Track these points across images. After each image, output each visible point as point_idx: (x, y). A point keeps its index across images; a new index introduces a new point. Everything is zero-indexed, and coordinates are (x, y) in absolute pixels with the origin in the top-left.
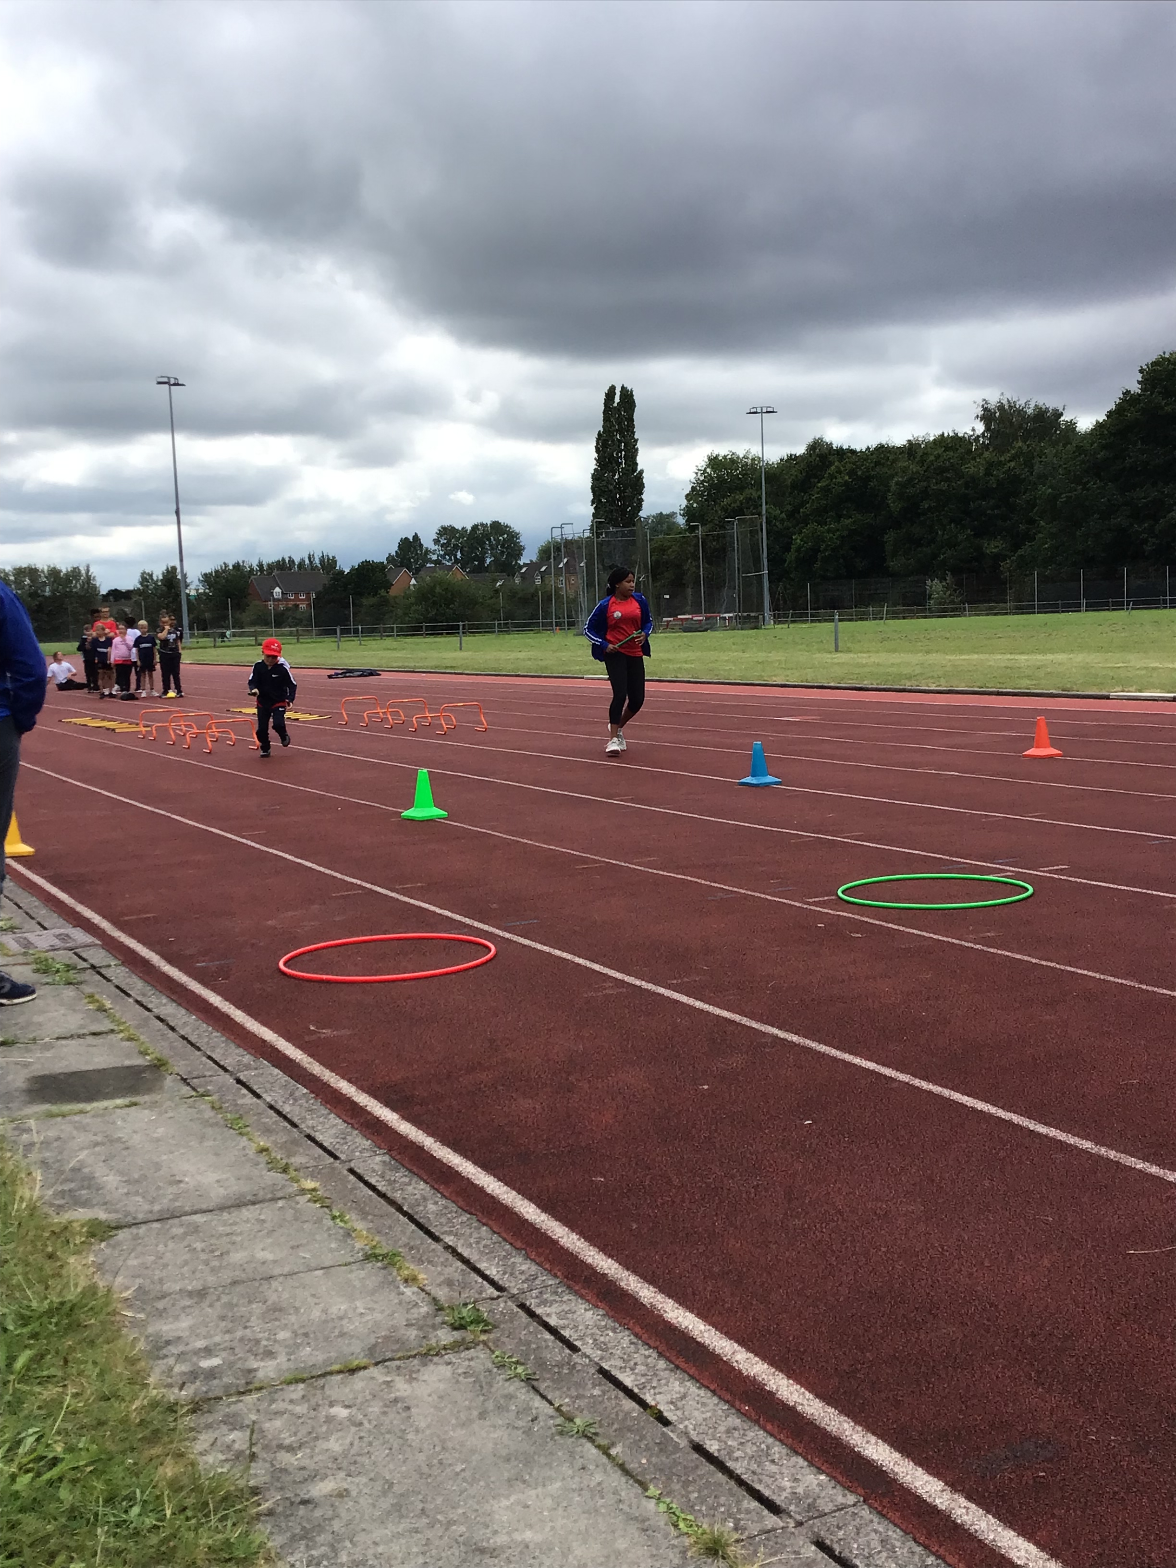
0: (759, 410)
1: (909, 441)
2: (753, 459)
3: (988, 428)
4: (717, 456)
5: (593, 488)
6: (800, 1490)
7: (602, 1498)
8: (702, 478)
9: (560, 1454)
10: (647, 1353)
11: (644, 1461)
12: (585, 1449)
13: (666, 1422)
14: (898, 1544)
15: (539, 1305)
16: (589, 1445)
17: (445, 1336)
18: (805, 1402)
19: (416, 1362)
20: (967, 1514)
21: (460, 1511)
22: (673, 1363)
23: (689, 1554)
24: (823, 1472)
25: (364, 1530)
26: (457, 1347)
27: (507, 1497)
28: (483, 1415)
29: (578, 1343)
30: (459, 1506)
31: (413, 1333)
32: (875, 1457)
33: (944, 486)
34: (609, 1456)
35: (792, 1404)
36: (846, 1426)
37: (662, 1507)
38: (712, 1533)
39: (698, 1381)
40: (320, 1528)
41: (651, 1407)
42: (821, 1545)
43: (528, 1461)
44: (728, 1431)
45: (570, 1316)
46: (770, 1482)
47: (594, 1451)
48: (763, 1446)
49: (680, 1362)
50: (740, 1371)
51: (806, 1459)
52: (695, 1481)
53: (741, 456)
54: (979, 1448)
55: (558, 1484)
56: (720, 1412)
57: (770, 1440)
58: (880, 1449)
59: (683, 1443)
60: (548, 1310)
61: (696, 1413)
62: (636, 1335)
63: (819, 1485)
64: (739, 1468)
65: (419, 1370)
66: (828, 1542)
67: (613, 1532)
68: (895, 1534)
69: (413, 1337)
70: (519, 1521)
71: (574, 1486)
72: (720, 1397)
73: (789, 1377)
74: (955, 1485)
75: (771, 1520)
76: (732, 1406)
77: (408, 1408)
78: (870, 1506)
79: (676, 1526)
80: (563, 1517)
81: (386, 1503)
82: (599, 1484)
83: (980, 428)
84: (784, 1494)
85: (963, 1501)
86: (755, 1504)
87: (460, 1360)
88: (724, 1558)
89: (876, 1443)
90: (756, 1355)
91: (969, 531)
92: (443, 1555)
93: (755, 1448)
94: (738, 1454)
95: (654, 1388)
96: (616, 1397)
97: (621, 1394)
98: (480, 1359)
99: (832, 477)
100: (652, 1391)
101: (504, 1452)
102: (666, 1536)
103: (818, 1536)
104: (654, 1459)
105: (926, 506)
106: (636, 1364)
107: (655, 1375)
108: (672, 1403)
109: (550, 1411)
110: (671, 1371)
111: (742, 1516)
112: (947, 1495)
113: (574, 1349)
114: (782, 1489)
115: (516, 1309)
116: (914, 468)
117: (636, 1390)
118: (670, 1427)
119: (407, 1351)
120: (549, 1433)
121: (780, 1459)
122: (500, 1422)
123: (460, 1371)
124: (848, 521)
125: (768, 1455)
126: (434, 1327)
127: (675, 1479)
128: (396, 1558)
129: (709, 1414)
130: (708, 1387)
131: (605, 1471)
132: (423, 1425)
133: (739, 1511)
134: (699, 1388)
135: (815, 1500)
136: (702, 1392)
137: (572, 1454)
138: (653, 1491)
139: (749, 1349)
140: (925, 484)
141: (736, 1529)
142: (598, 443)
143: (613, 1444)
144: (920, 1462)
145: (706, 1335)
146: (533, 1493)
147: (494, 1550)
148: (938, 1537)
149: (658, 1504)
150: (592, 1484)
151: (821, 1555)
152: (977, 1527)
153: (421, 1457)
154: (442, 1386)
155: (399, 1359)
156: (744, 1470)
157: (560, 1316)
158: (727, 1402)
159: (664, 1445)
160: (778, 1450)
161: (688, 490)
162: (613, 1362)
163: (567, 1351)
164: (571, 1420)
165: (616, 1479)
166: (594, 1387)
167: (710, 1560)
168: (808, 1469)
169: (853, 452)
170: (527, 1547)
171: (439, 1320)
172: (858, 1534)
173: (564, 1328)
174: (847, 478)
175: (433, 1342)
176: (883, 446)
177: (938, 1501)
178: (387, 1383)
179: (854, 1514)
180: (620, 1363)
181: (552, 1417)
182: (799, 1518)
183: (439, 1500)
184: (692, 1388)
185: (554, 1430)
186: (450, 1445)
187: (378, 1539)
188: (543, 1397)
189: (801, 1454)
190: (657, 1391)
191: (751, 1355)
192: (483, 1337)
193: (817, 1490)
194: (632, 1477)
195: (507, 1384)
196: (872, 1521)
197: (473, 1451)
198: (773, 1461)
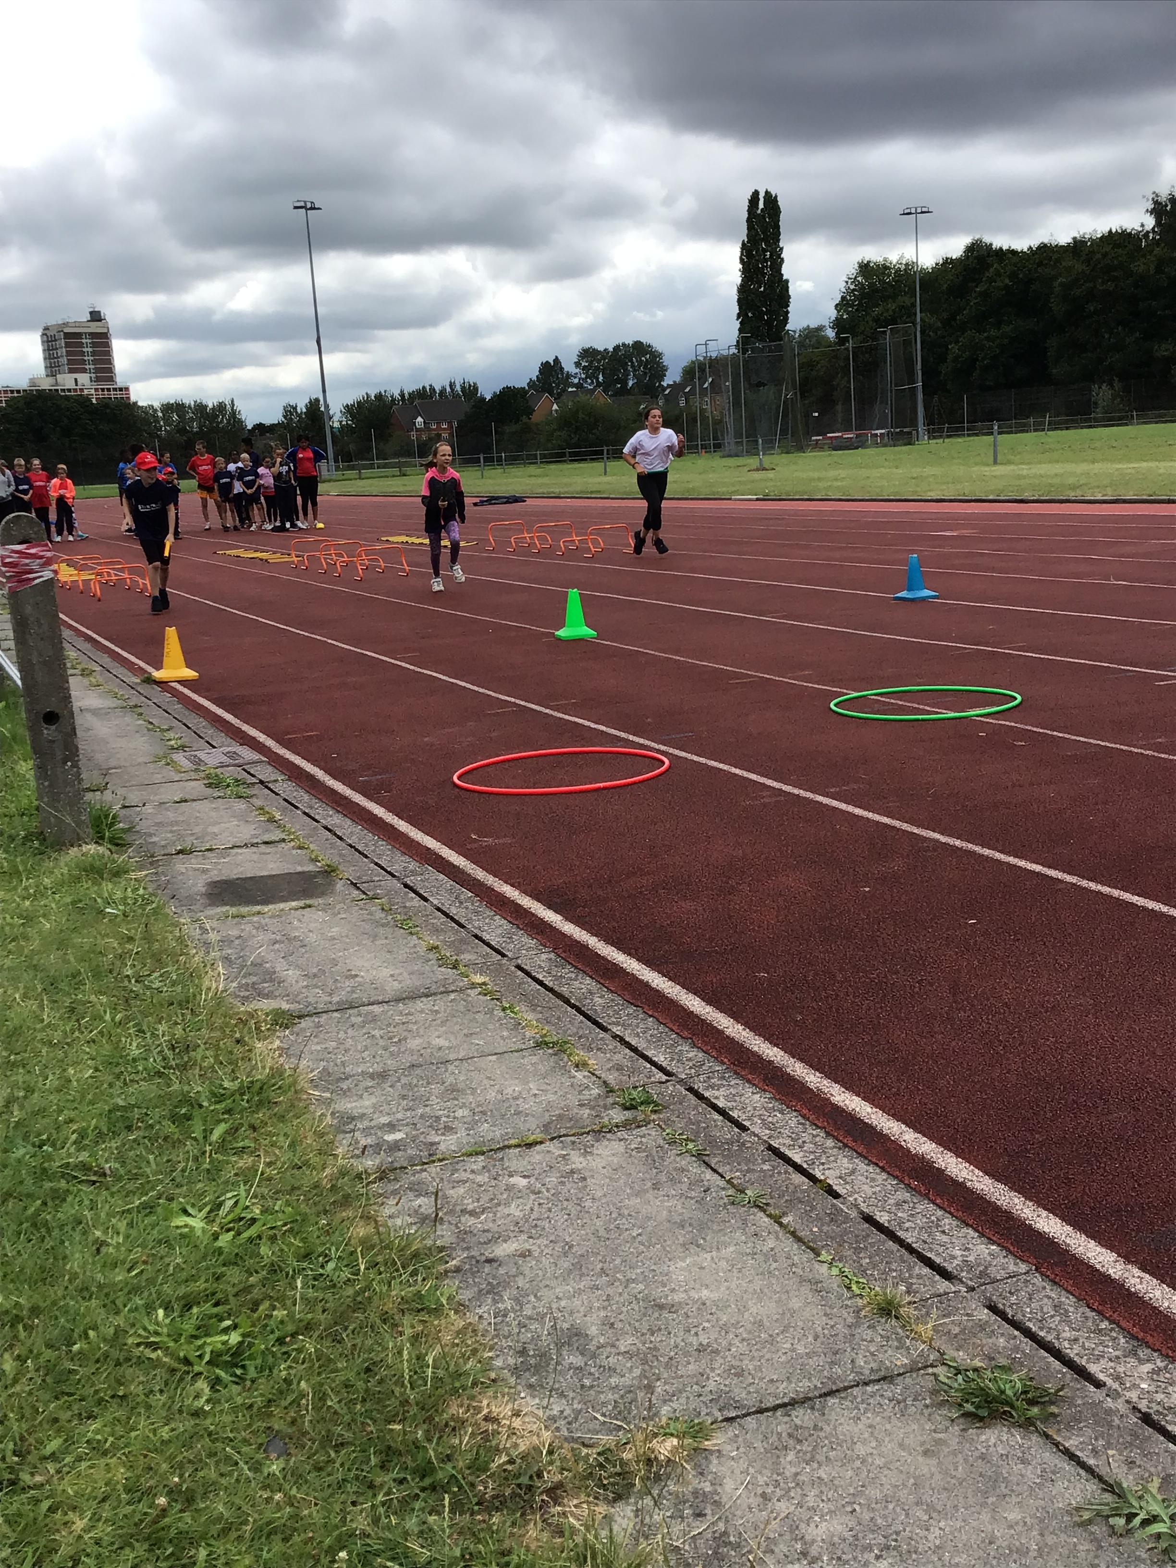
0: (913, 211)
1: (1074, 239)
2: (907, 265)
3: (1158, 223)
4: (869, 262)
5: (739, 301)
6: (971, 1258)
7: (776, 1261)
8: (852, 287)
9: (733, 1221)
10: (814, 1132)
11: (815, 1229)
12: (757, 1218)
13: (836, 1195)
14: (1071, 1309)
15: (707, 1089)
16: (761, 1214)
17: (618, 1116)
18: (975, 1178)
19: (589, 1138)
20: (1141, 1283)
21: (638, 1271)
22: (841, 1141)
23: (863, 1313)
24: (994, 1243)
25: (547, 1286)
26: (626, 1125)
27: (683, 1260)
28: (656, 1187)
29: (746, 1123)
30: (637, 1267)
31: (586, 1112)
32: (1046, 1230)
33: (1111, 286)
34: (781, 1224)
35: (961, 1180)
36: (1016, 1201)
37: (835, 1271)
38: (885, 1294)
39: (866, 1158)
40: (507, 1285)
41: (821, 1181)
42: (993, 1308)
43: (702, 1227)
44: (898, 1204)
45: (737, 1098)
46: (941, 1250)
47: (766, 1219)
48: (933, 1218)
49: (849, 1141)
50: (908, 1151)
51: (978, 1231)
52: (866, 1248)
53: (894, 262)
54: (1152, 1223)
55: (732, 1249)
56: (889, 1187)
57: (940, 1213)
58: (1052, 1222)
59: (853, 1214)
60: (717, 1093)
61: (865, 1187)
62: (804, 1117)
63: (990, 1254)
64: (909, 1238)
65: (593, 1146)
66: (1001, 1306)
67: (787, 1292)
68: (1068, 1301)
69: (586, 1116)
70: (695, 1281)
71: (748, 1251)
72: (889, 1173)
73: (958, 1156)
74: (1128, 1257)
75: (943, 1285)
76: (902, 1181)
77: (584, 1179)
78: (1042, 1274)
79: (849, 1288)
80: (738, 1278)
81: (566, 1264)
82: (772, 1249)
83: (1150, 222)
84: (956, 1262)
85: (1136, 1271)
86: (926, 1271)
87: (634, 1138)
88: (896, 1317)
89: (1047, 1217)
90: (924, 1135)
91: (1138, 334)
92: (624, 1309)
93: (925, 1220)
94: (907, 1225)
95: (823, 1164)
96: (786, 1172)
97: (791, 1169)
98: (651, 1136)
99: (991, 280)
100: (821, 1167)
101: (678, 1219)
102: (840, 1297)
103: (990, 1300)
104: (825, 1228)
105: (1092, 308)
106: (804, 1142)
107: (825, 1153)
108: (840, 1178)
109: (722, 1183)
110: (840, 1149)
111: (914, 1281)
112: (1120, 1266)
113: (744, 1128)
114: (954, 1257)
115: (684, 1092)
116: (1079, 267)
117: (805, 1166)
118: (841, 1200)
119: (582, 1128)
120: (721, 1203)
121: (951, 1230)
122: (674, 1192)
123: (633, 1146)
124: (1007, 329)
125: (938, 1226)
126: (606, 1108)
127: (846, 1245)
128: (578, 1312)
129: (878, 1189)
130: (877, 1165)
131: (777, 1238)
132: (599, 1194)
133: (911, 1276)
134: (868, 1165)
135: (986, 1267)
136: (871, 1169)
137: (745, 1222)
138: (825, 1256)
139: (917, 1130)
140: (1091, 285)
141: (908, 1292)
142: (742, 254)
143: (785, 1214)
144: (1092, 1235)
145: (873, 1116)
146: (708, 1256)
147: (673, 1306)
148: (1111, 1304)
149: (830, 1268)
150: (765, 1249)
151: (994, 1317)
152: (1151, 1295)
153: (598, 1223)
154: (616, 1160)
155: (573, 1135)
156: (914, 1239)
157: (726, 1097)
158: (896, 1177)
159: (835, 1216)
160: (948, 1222)
161: (838, 300)
162: (781, 1140)
163: (736, 1130)
164: (742, 1192)
165: (789, 1245)
166: (764, 1162)
167: (883, 1320)
168: (979, 1241)
169: (1013, 252)
170: (704, 1304)
171: (610, 1100)
172: (1030, 1299)
173: (730, 1109)
174: (1007, 281)
175: (606, 1120)
176: (1045, 245)
177: (1111, 1271)
178: (564, 1157)
179: (1026, 1281)
180: (788, 1141)
181: (723, 1189)
182: (970, 1283)
183: (618, 1261)
184: (862, 1166)
185: (726, 1200)
186: (626, 1212)
187: (561, 1295)
188: (714, 1171)
189: (971, 1226)
190: (826, 1166)
191: (919, 1135)
192: (653, 1117)
193: (989, 1258)
194: (804, 1243)
195: (678, 1159)
196: (1044, 1288)
197: (649, 1218)
198: (943, 1232)
